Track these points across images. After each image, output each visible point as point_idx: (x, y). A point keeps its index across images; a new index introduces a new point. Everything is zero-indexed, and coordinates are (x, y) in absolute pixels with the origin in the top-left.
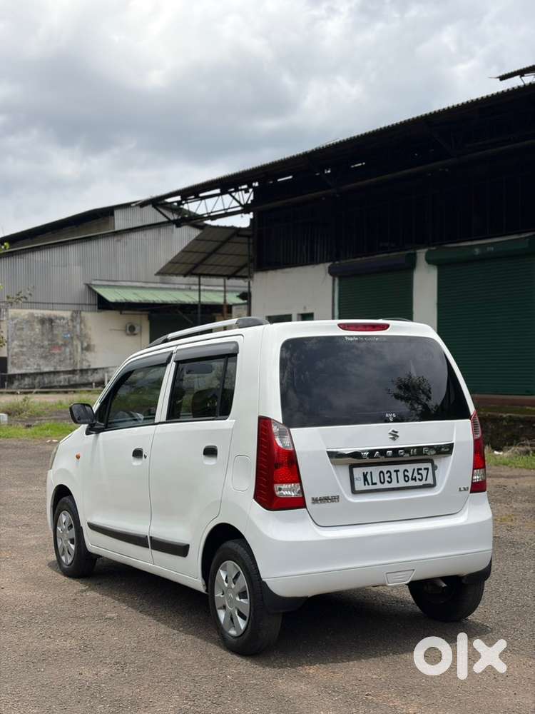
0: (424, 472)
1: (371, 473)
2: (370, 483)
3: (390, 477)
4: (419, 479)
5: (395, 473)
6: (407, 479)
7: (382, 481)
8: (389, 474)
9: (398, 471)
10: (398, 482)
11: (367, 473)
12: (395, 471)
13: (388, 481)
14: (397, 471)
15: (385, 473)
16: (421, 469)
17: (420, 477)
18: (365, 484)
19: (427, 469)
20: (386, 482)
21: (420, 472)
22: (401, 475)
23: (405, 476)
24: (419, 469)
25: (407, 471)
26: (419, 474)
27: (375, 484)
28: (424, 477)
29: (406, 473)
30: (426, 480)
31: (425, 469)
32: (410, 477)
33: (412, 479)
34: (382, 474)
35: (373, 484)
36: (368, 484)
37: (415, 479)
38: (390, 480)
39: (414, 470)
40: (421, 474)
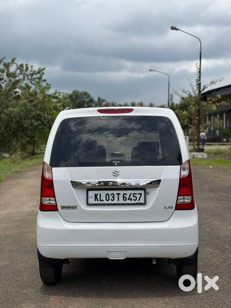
0: (138, 196)
1: (100, 194)
2: (99, 199)
3: (113, 197)
4: (134, 200)
5: (117, 195)
6: (125, 199)
7: (108, 199)
8: (113, 196)
9: (120, 194)
10: (118, 200)
11: (97, 194)
12: (117, 194)
13: (111, 200)
14: (118, 194)
15: (110, 195)
16: (136, 194)
17: (135, 198)
18: (95, 201)
19: (141, 194)
20: (110, 200)
21: (135, 195)
22: (121, 197)
23: (124, 197)
24: (134, 194)
25: (126, 195)
26: (134, 196)
27: (103, 200)
28: (138, 199)
29: (125, 196)
30: (139, 200)
31: (139, 194)
32: (127, 198)
33: (129, 199)
34: (107, 196)
35: (101, 200)
36: (98, 200)
37: (131, 200)
38: (113, 199)
39: (131, 194)
40: (136, 197)
